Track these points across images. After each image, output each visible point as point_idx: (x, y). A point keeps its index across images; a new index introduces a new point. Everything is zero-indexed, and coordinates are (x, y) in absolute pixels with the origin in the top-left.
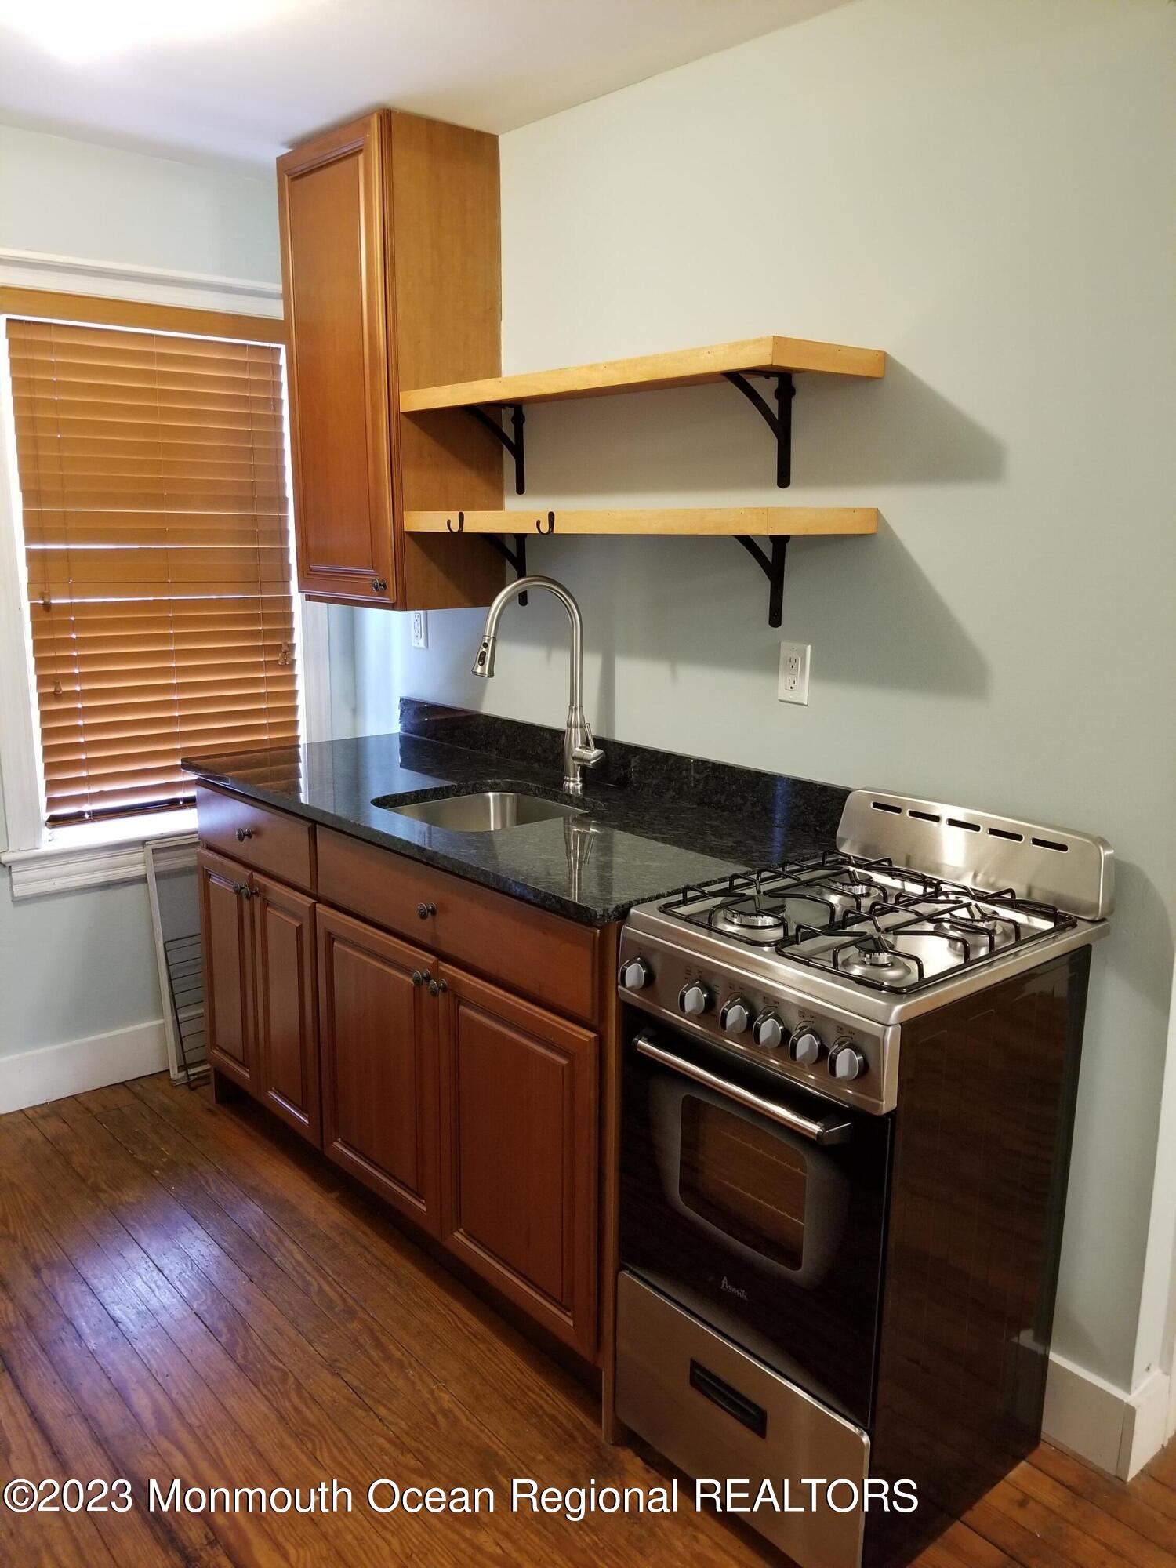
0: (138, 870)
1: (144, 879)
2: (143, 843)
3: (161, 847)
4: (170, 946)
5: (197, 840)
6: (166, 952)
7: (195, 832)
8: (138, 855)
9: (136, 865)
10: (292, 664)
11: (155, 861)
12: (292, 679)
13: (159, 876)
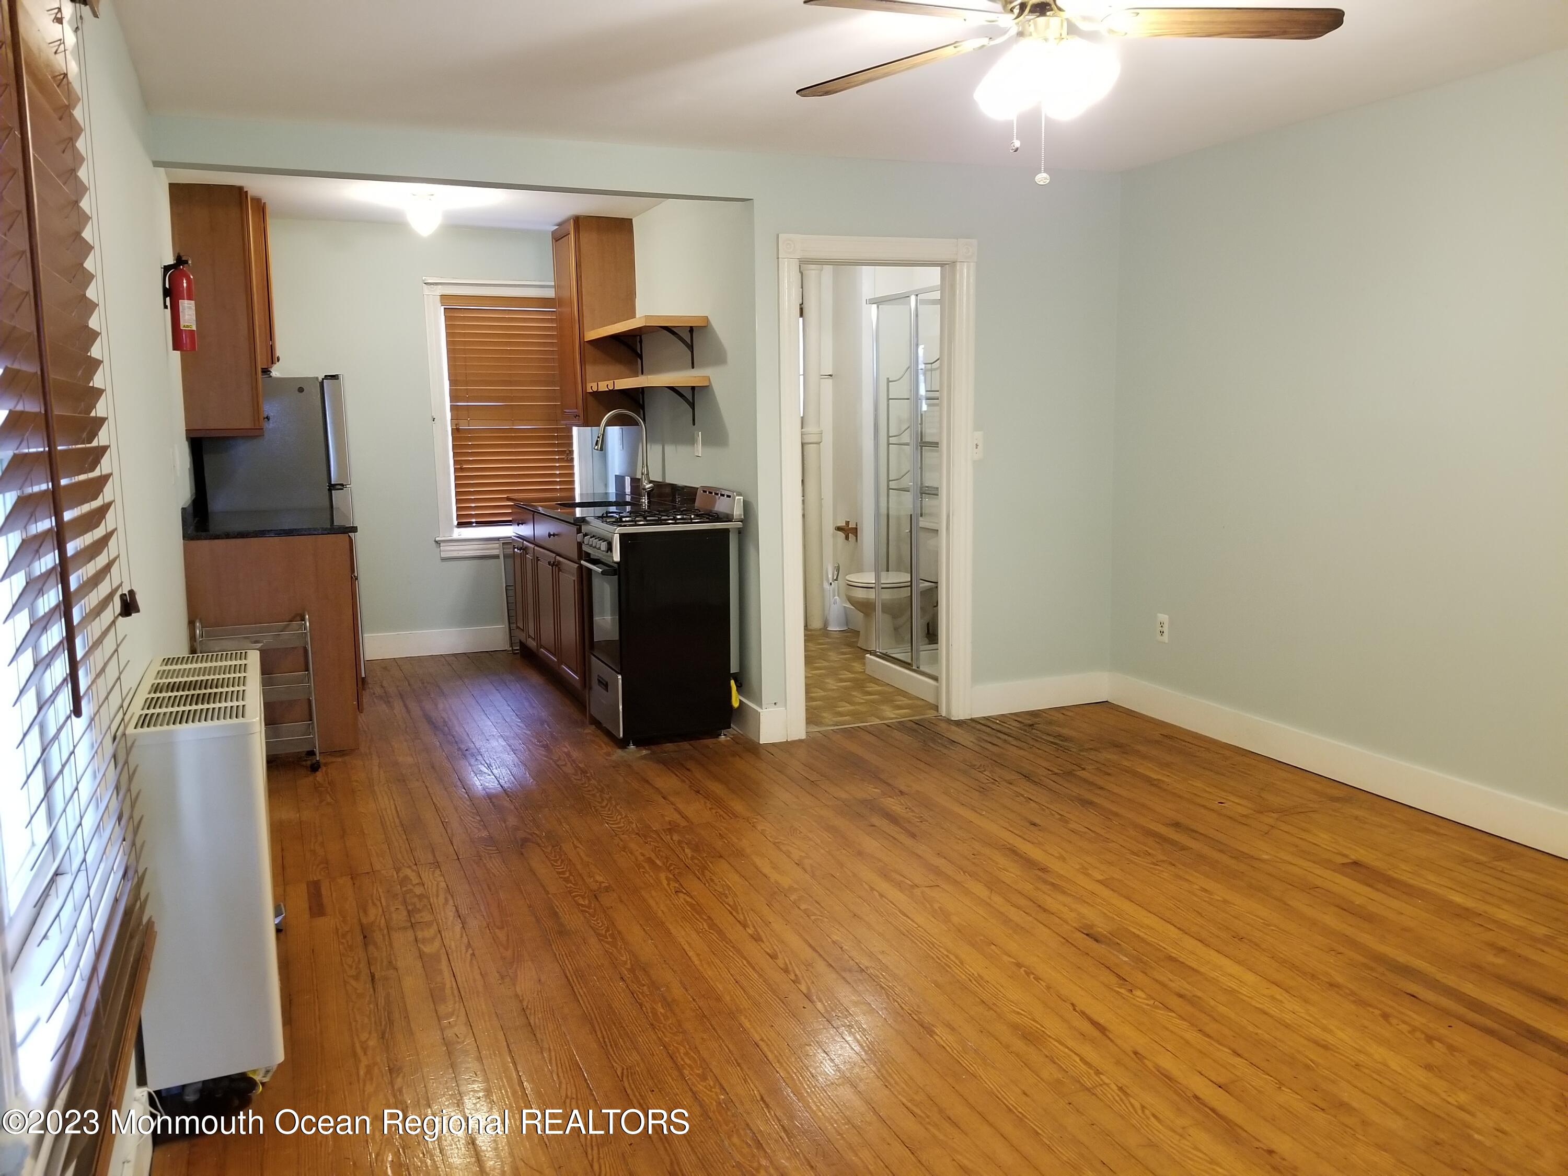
0: (495, 552)
1: (497, 557)
2: (498, 539)
3: (506, 542)
4: (508, 588)
5: (511, 541)
6: (506, 590)
7: (511, 537)
8: (496, 545)
9: (495, 549)
10: (572, 460)
11: (503, 548)
12: (572, 467)
13: (505, 557)
